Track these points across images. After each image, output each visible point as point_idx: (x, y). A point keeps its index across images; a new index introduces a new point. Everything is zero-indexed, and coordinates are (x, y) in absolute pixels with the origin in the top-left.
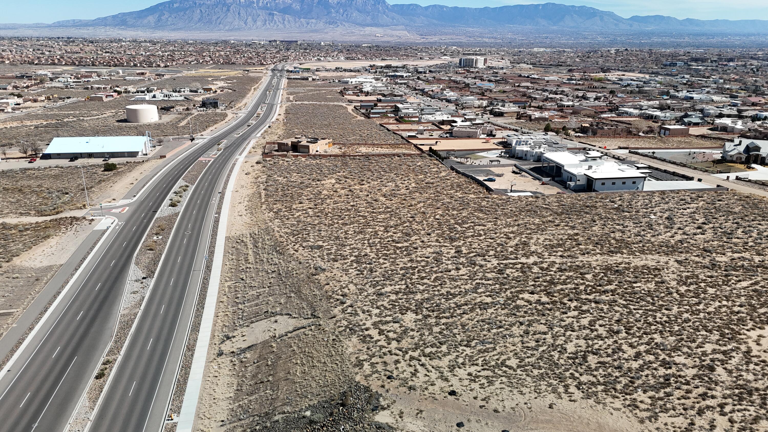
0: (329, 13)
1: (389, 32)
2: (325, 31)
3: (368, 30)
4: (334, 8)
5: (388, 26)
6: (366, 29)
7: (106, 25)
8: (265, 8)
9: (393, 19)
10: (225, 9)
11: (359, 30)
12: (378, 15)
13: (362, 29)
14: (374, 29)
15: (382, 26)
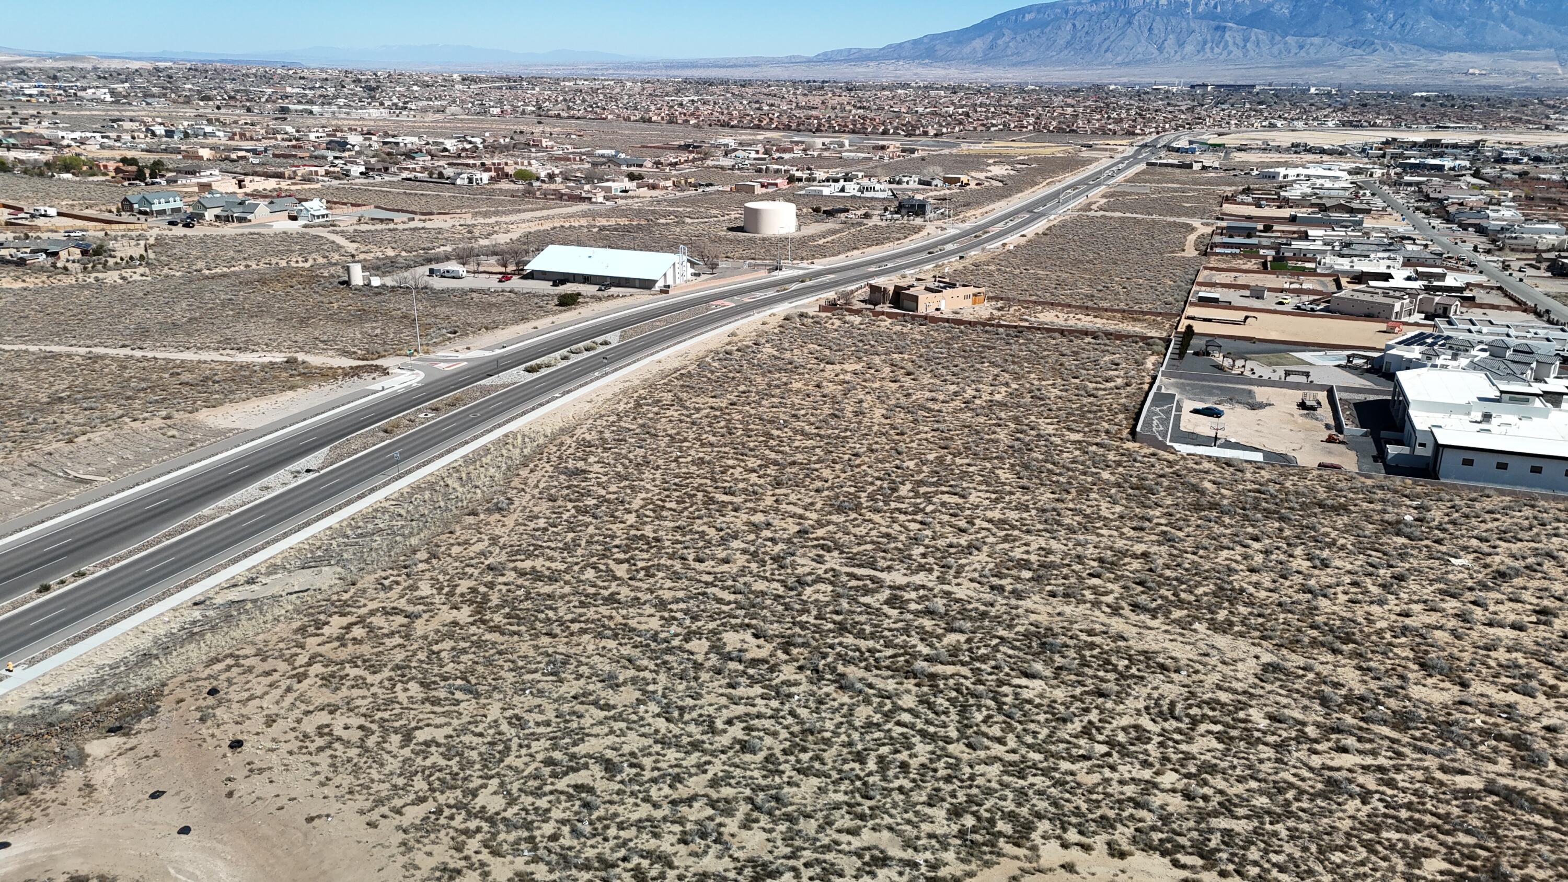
0: (1358, 21)
1: (1507, 62)
2: (1340, 63)
3: (1451, 59)
4: (1371, 10)
5: (1506, 49)
6: (1446, 57)
7: (898, 59)
8: (1210, 15)
9: (1525, 32)
10: (1123, 20)
11: (1427, 60)
12: (1484, 25)
13: (1435, 56)
14: (1468, 57)
15: (1493, 49)
